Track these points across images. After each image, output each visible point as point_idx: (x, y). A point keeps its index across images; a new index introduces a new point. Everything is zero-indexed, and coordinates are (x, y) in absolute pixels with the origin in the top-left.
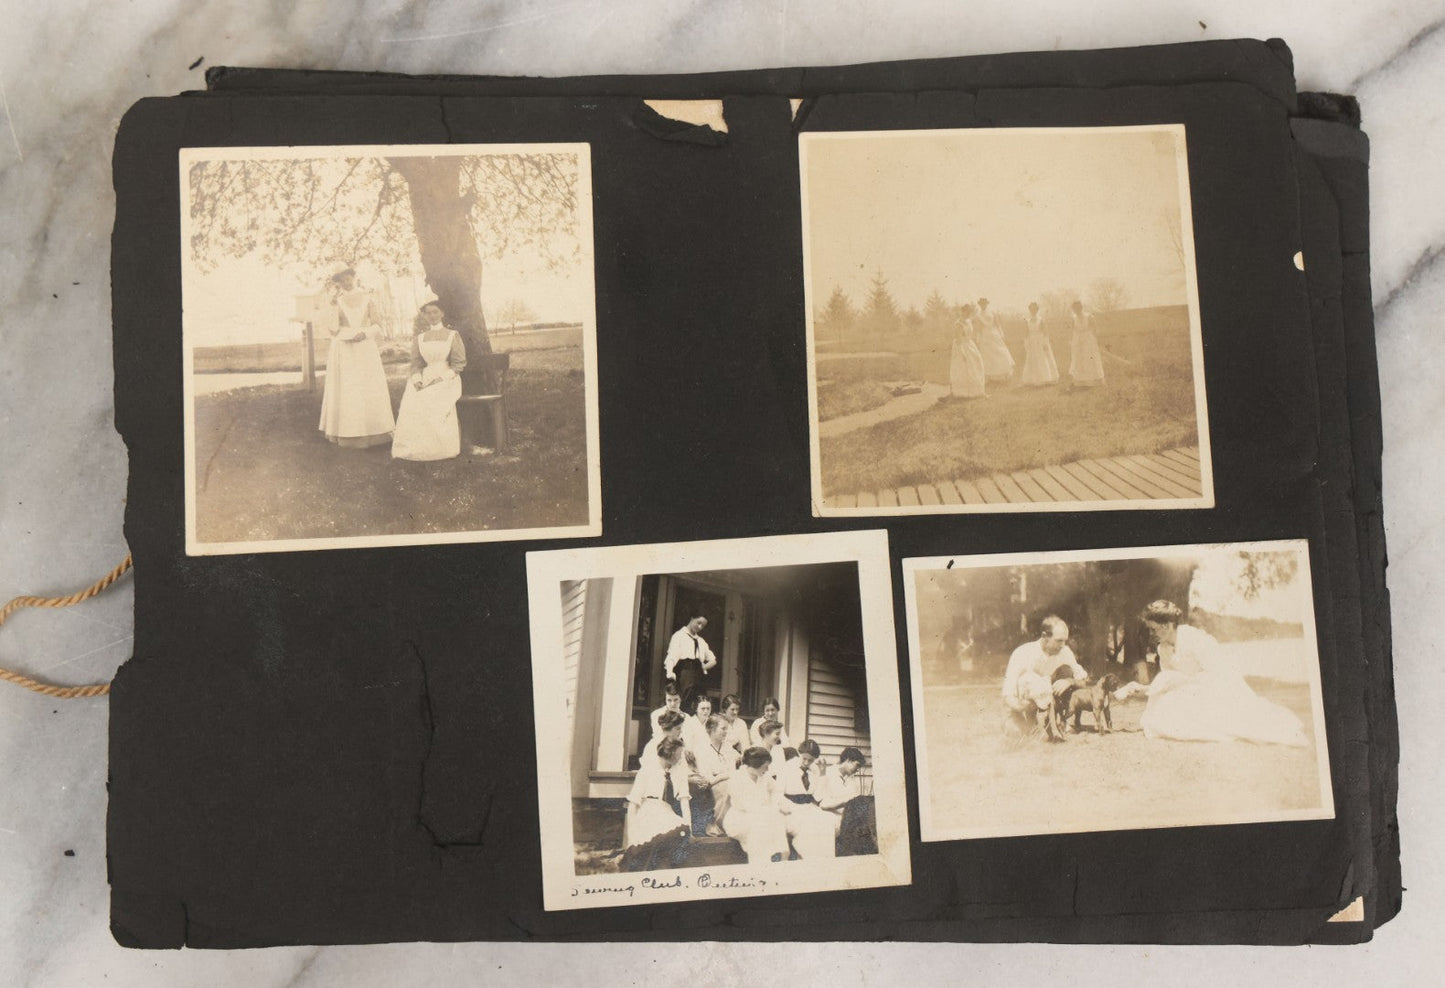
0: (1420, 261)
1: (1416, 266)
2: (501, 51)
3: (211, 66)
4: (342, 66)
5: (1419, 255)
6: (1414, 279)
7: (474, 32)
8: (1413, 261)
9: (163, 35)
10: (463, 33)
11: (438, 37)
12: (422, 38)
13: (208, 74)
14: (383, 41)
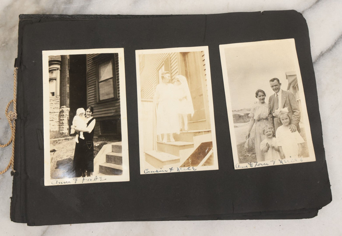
0: (320, 55)
1: (319, 56)
2: (92, 9)
3: (20, 14)
4: (53, 13)
5: (320, 53)
6: (318, 59)
7: (85, 4)
8: (318, 55)
9: (9, 7)
10: (82, 4)
11: (76, 6)
12: (72, 6)
13: (19, 16)
14: (63, 7)
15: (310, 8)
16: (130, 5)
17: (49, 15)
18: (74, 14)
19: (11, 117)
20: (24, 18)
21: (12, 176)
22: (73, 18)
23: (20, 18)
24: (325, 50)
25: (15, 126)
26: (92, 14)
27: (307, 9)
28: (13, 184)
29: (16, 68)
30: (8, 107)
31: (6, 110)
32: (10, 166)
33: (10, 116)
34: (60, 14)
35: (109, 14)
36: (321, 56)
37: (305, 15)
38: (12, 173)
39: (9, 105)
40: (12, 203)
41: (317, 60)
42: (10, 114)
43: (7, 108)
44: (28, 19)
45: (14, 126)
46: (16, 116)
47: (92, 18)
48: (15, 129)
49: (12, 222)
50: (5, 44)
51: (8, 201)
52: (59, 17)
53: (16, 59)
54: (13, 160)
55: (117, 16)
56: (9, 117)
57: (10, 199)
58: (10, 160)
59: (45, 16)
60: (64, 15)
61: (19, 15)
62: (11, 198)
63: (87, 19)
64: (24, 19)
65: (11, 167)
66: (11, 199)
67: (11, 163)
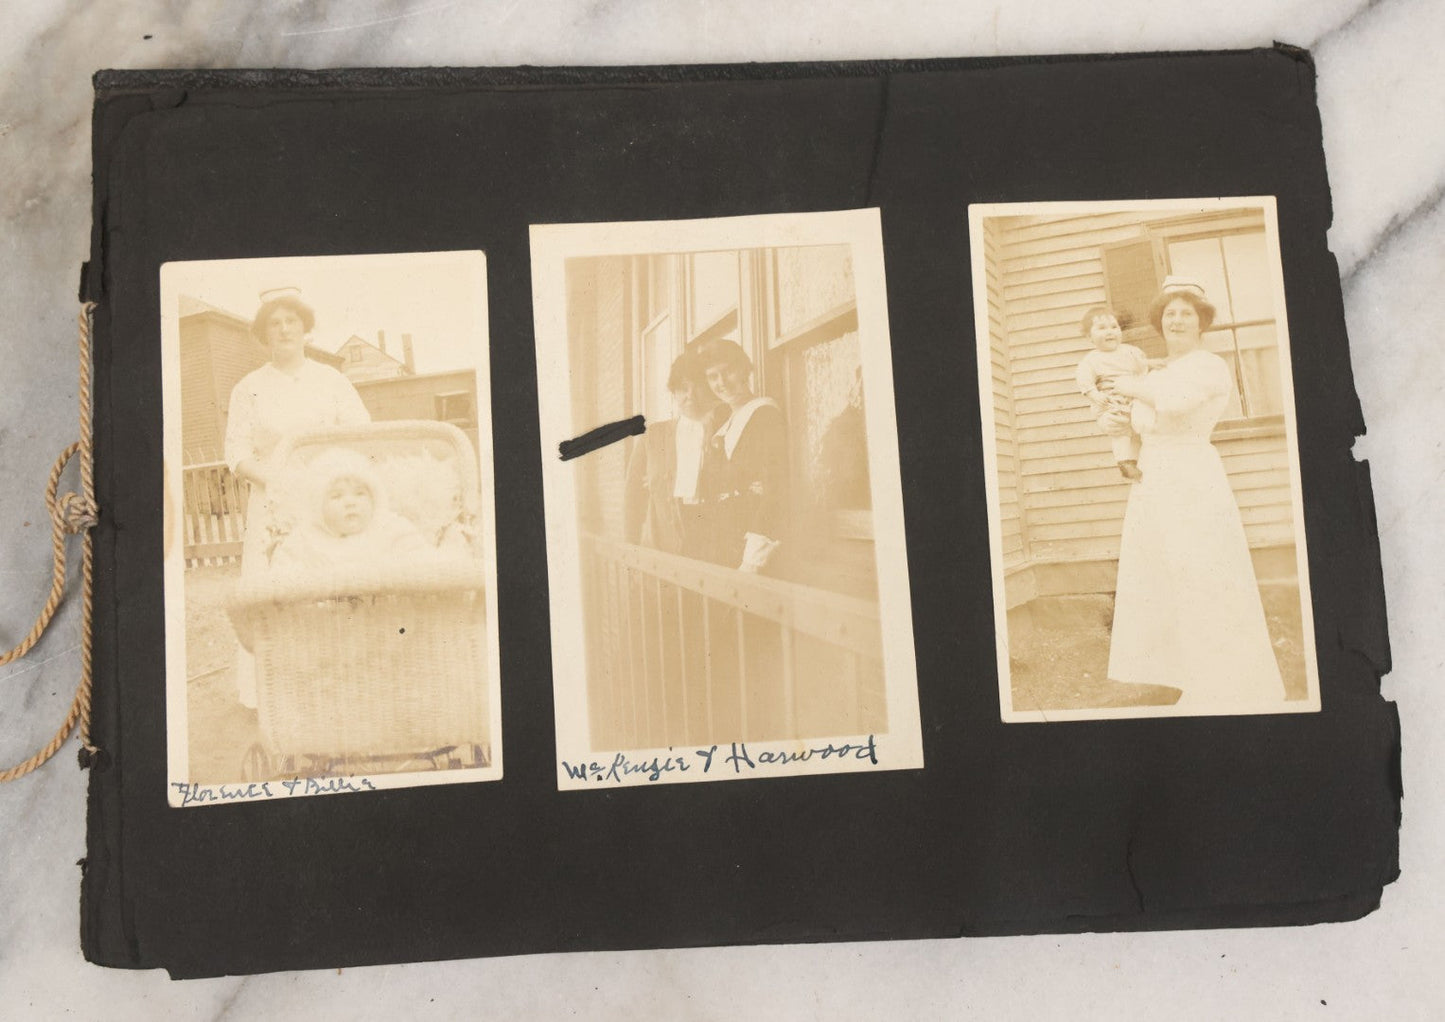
0: (1387, 229)
1: (1384, 234)
2: (409, 41)
3: (97, 69)
4: (241, 63)
5: (1386, 223)
6: (1382, 247)
7: (380, 22)
8: (1380, 229)
9: (49, 37)
10: (369, 24)
11: (343, 28)
12: (323, 31)
13: (95, 78)
14: (283, 34)
15: (1347, 25)
16: (575, 24)
17: (226, 70)
18: (333, 66)
19: (71, 518)
20: (116, 86)
21: (82, 769)
22: (327, 85)
23: (96, 88)
24: (1411, 208)
25: (91, 555)
26: (411, 66)
27: (1331, 33)
28: (90, 801)
29: (84, 306)
30: (58, 475)
31: (51, 485)
32: (72, 725)
33: (68, 512)
34: (270, 66)
35: (482, 65)
36: (1390, 233)
37: (1324, 59)
38: (84, 759)
39: (62, 466)
40: (87, 886)
41: (1376, 251)
42: (65, 505)
43: (52, 480)
44: (134, 91)
45: (88, 556)
46: (93, 514)
47: (410, 83)
48: (90, 567)
49: (90, 964)
50: (35, 201)
51: (73, 878)
52: (265, 79)
53: (86, 267)
54: (86, 703)
55: (518, 72)
56: (59, 516)
57: (79, 867)
58: (73, 700)
59: (207, 76)
60: (289, 72)
61: (94, 73)
62: (81, 862)
63: (388, 85)
64: (114, 92)
65: (78, 732)
66: (83, 869)
67: (77, 714)
